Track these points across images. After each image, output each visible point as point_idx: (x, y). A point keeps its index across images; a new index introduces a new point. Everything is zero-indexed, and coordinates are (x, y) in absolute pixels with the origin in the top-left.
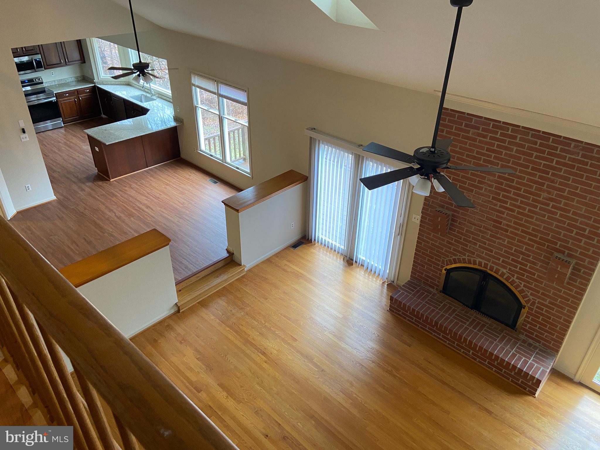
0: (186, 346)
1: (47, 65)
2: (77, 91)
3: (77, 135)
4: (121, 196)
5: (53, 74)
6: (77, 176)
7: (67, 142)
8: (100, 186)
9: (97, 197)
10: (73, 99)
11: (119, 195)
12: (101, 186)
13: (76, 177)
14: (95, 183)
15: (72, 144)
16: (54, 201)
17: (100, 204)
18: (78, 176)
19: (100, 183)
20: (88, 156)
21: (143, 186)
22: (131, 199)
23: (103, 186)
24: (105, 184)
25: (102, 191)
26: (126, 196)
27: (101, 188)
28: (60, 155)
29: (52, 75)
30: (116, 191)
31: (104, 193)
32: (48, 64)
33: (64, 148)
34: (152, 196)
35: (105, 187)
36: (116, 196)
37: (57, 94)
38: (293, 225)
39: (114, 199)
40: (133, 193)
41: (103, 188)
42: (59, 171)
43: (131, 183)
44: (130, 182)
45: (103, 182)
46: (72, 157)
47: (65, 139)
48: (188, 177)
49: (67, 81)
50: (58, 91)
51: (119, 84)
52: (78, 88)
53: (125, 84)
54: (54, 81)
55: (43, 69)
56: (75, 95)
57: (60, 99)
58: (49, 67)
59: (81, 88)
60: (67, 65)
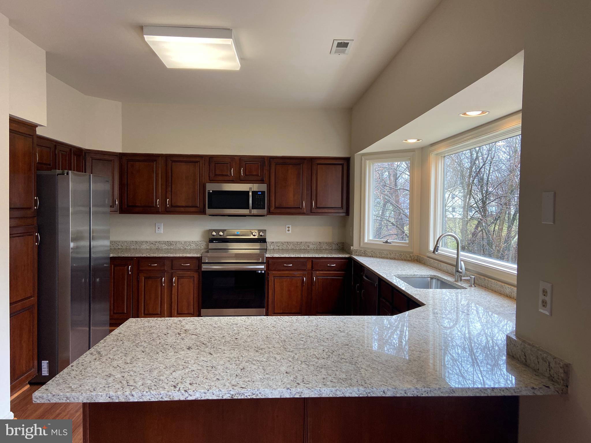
2: (312, 261)
5: (288, 230)
10: (299, 275)
29: (287, 232)
32: (276, 207)
37: (269, 260)
49: (311, 246)
50: (273, 255)
51: (396, 257)
52: (314, 256)
53: (410, 259)
54: (288, 243)
55: (264, 212)
56: (305, 270)
57: (275, 270)
58: (278, 211)
59: (320, 257)
60: (311, 212)
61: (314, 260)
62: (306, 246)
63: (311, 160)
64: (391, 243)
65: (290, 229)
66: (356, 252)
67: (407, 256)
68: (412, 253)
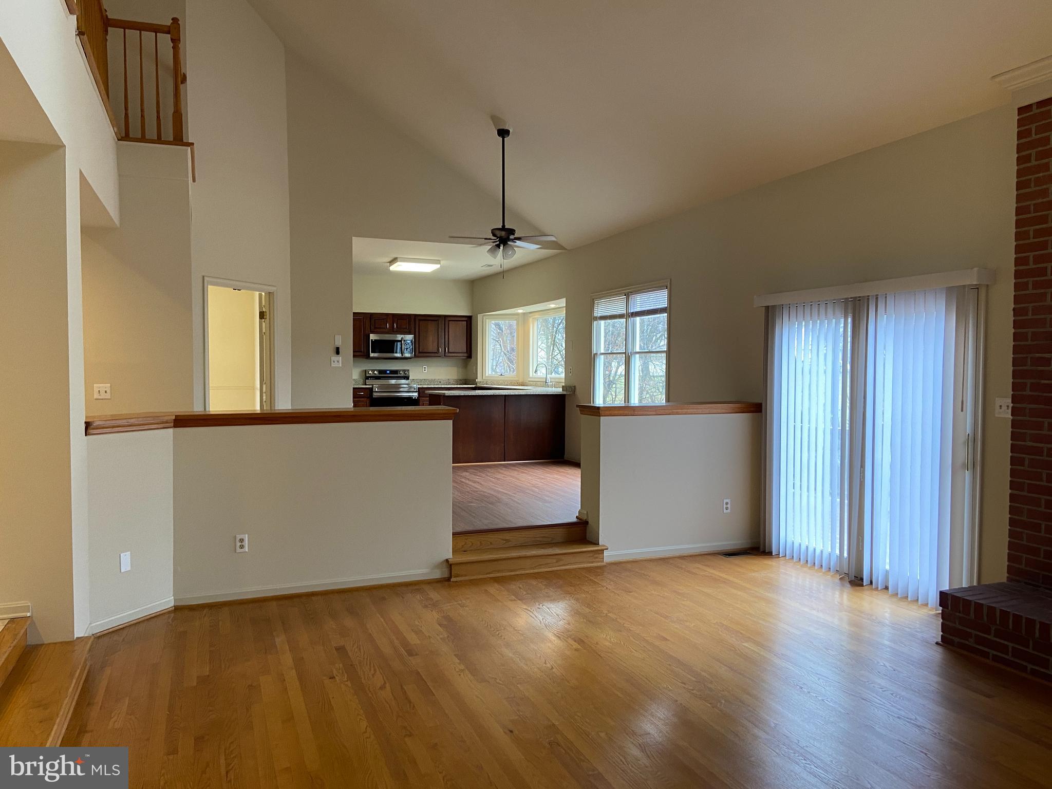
0: (432, 611)
1: (420, 352)
29: (424, 371)
37: (420, 391)
38: (727, 503)
49: (442, 382)
51: (508, 384)
53: (517, 385)
54: (425, 380)
58: (421, 355)
60: (445, 356)
62: (438, 382)
65: (426, 369)
66: (480, 383)
68: (519, 380)
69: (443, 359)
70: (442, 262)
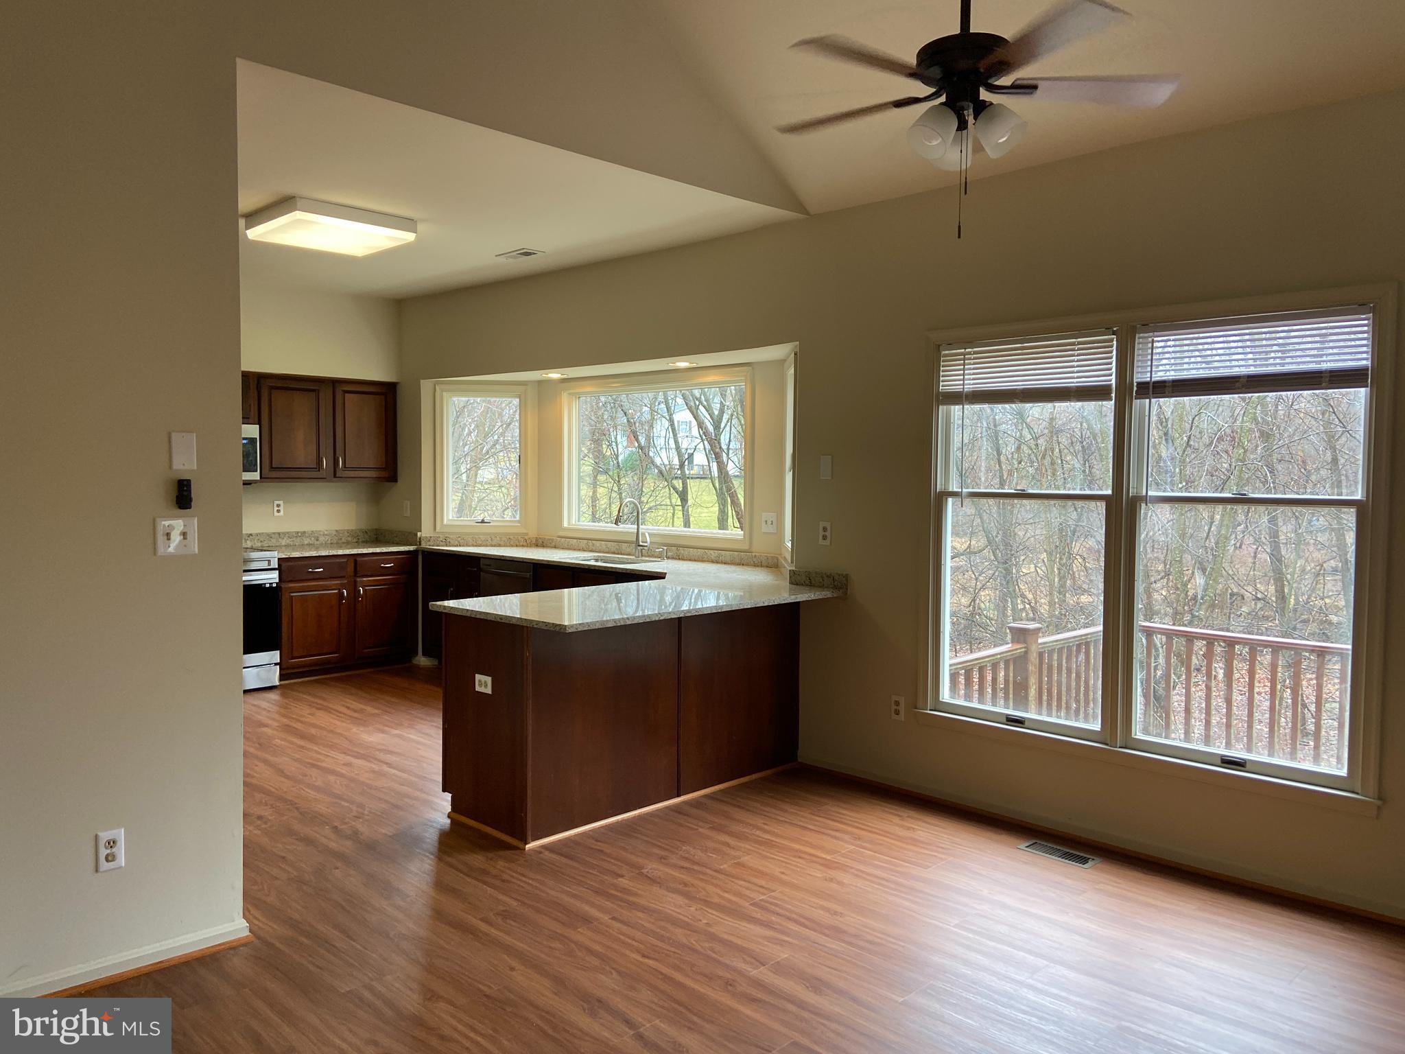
1: (272, 468)
2: (356, 562)
3: (331, 706)
4: (614, 918)
5: (278, 511)
6: (349, 832)
7: (291, 724)
8: (481, 875)
9: (483, 927)
10: (331, 589)
11: (605, 918)
12: (485, 872)
13: (347, 838)
14: (449, 859)
15: (313, 731)
16: (232, 948)
17: (514, 964)
18: (356, 833)
19: (477, 860)
20: (387, 764)
21: (708, 871)
22: (679, 934)
23: (494, 872)
24: (501, 864)
25: (501, 897)
26: (640, 917)
27: (485, 883)
28: (265, 762)
29: (276, 514)
30: (574, 896)
31: (515, 904)
32: (273, 466)
33: (282, 739)
34: (789, 919)
35: (506, 877)
36: (586, 920)
37: (284, 565)
39: (582, 935)
40: (673, 904)
41: (498, 883)
42: (263, 813)
43: (640, 860)
44: (634, 859)
45: (490, 855)
46: (319, 767)
47: (284, 716)
48: (903, 833)
49: (322, 539)
50: (289, 554)
51: (502, 543)
52: (359, 552)
53: (525, 544)
54: (279, 534)
55: (255, 476)
56: (344, 577)
57: (291, 581)
58: (274, 474)
59: (371, 552)
60: (335, 476)
61: (359, 559)
62: (313, 539)
63: (334, 383)
64: (489, 523)
65: (281, 508)
66: (429, 540)
67: (520, 539)
68: (527, 534)
69: (332, 484)
70: (420, 227)
